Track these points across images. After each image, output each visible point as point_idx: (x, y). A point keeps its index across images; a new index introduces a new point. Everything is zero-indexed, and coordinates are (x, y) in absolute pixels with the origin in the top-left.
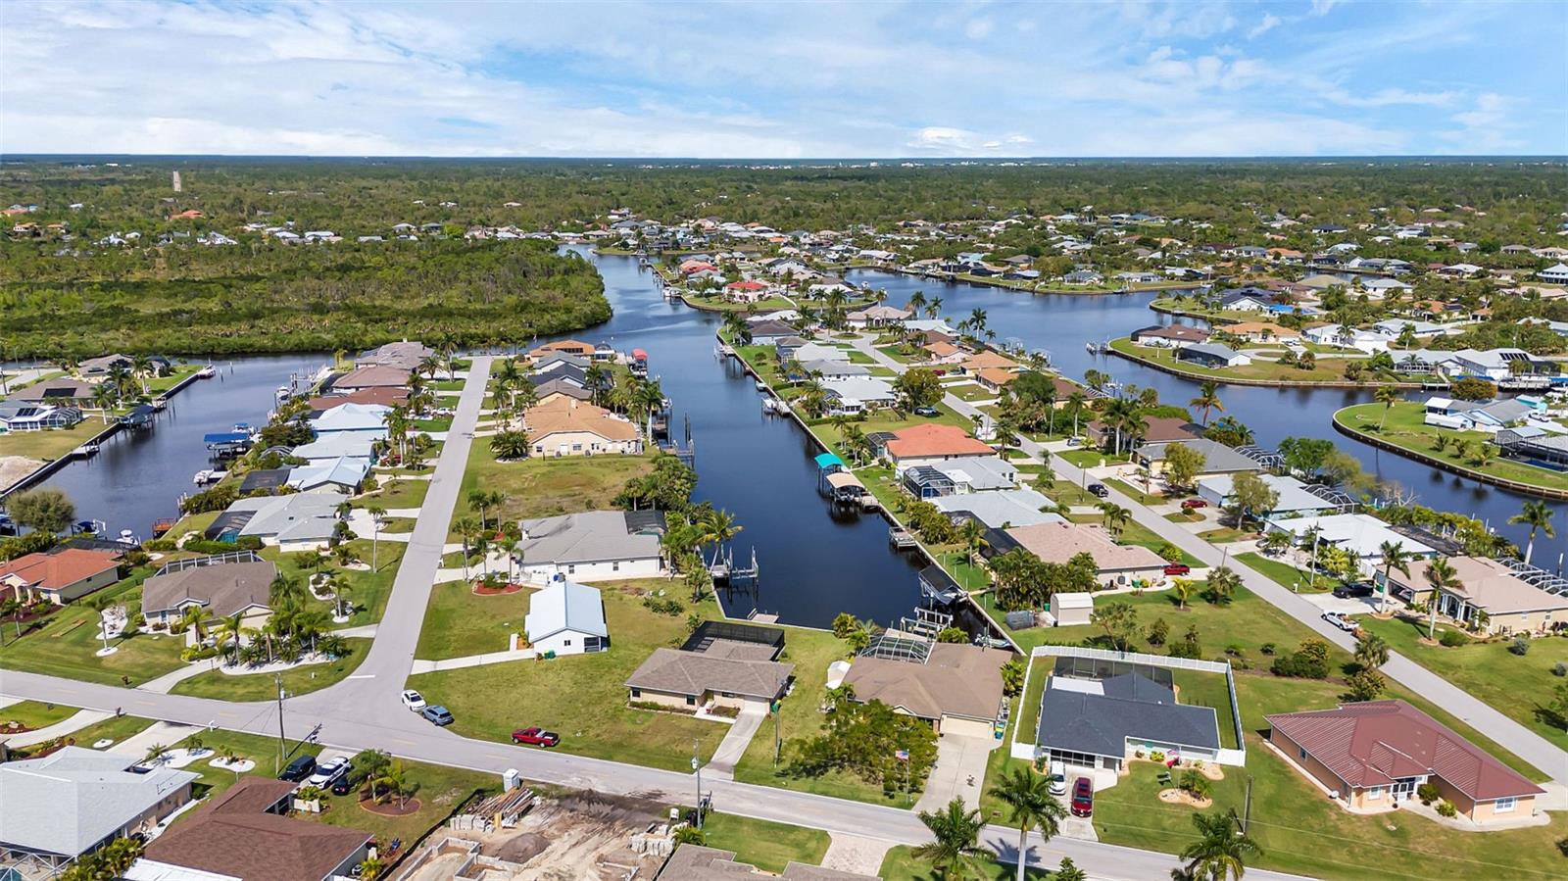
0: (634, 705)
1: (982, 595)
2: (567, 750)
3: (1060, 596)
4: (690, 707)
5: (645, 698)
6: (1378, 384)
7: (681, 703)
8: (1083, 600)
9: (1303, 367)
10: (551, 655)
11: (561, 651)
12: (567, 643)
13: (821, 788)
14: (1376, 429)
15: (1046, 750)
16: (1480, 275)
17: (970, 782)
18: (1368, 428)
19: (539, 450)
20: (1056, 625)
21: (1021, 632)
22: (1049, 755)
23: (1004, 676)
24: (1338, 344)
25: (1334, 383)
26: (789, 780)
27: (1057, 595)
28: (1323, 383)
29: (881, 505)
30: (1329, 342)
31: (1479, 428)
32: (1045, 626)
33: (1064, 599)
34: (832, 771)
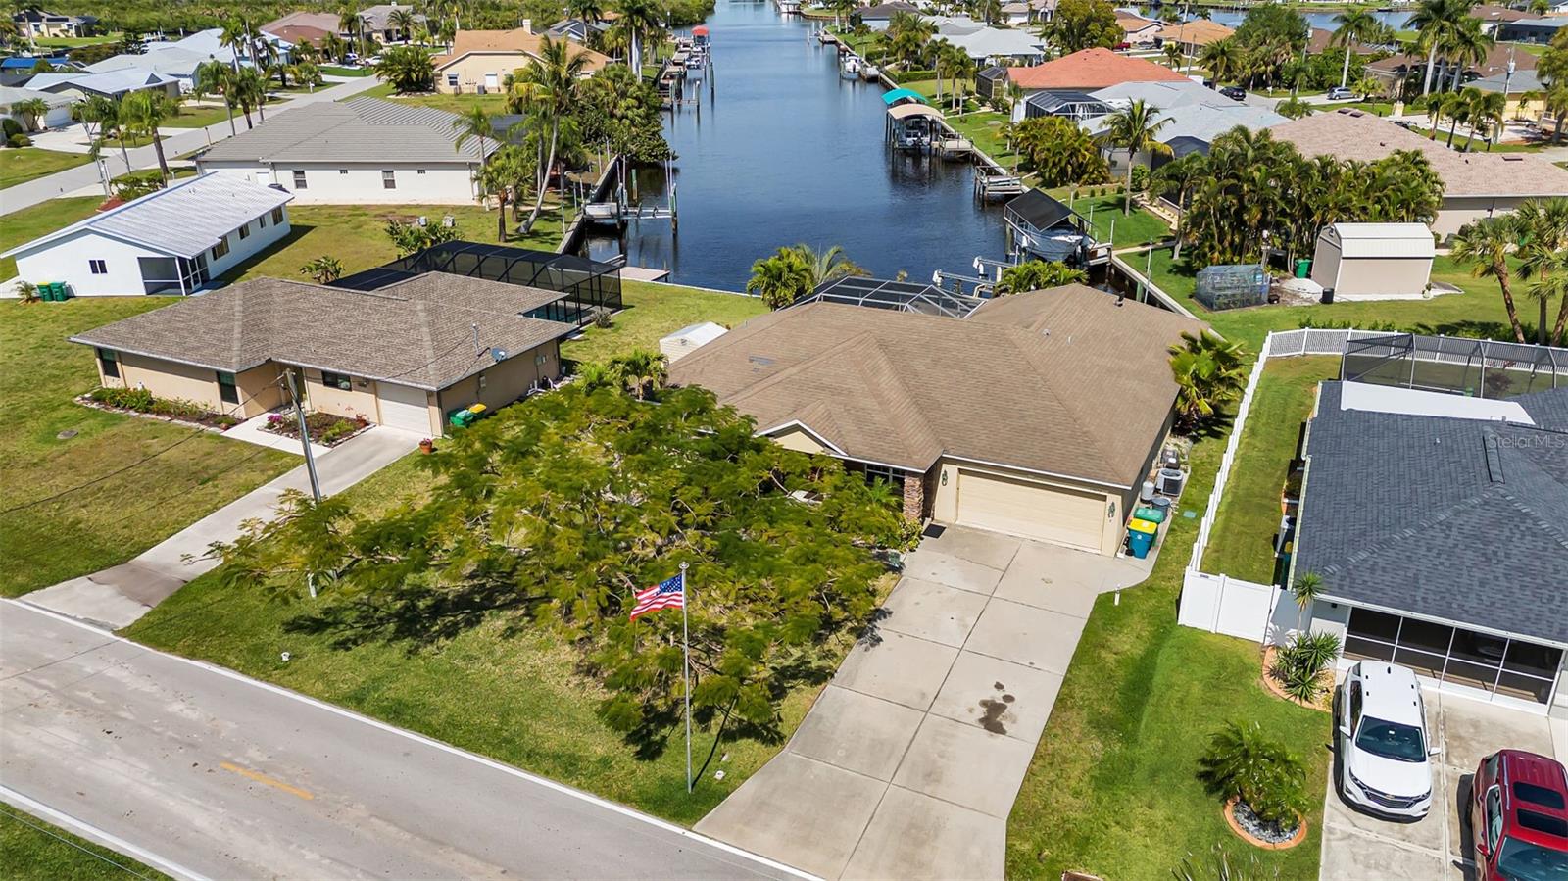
0: (98, 396)
1: (1144, 254)
3: (1344, 229)
4: (228, 408)
5: (133, 378)
7: (204, 395)
8: (1411, 238)
10: (59, 293)
11: (87, 286)
12: (98, 267)
13: (398, 690)
15: (1331, 611)
17: (993, 717)
19: (453, 81)
20: (1327, 297)
21: (1234, 314)
22: (1340, 631)
23: (1179, 370)
26: (312, 647)
27: (1338, 226)
29: (975, 149)
32: (1296, 303)
33: (1356, 237)
34: (495, 623)
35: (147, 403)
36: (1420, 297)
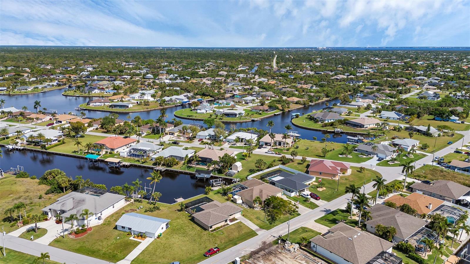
0: (211, 231)
2: (224, 249)
3: (236, 164)
4: (226, 223)
5: (214, 227)
6: (167, 107)
9: (147, 105)
12: (162, 228)
14: (191, 116)
15: (298, 192)
16: (131, 78)
18: (190, 116)
20: (238, 172)
24: (139, 98)
25: (158, 108)
26: (274, 224)
28: (156, 108)
29: (132, 163)
30: (138, 98)
31: (208, 112)
32: (236, 173)
34: (277, 217)
35: (218, 228)
36: (242, 169)
